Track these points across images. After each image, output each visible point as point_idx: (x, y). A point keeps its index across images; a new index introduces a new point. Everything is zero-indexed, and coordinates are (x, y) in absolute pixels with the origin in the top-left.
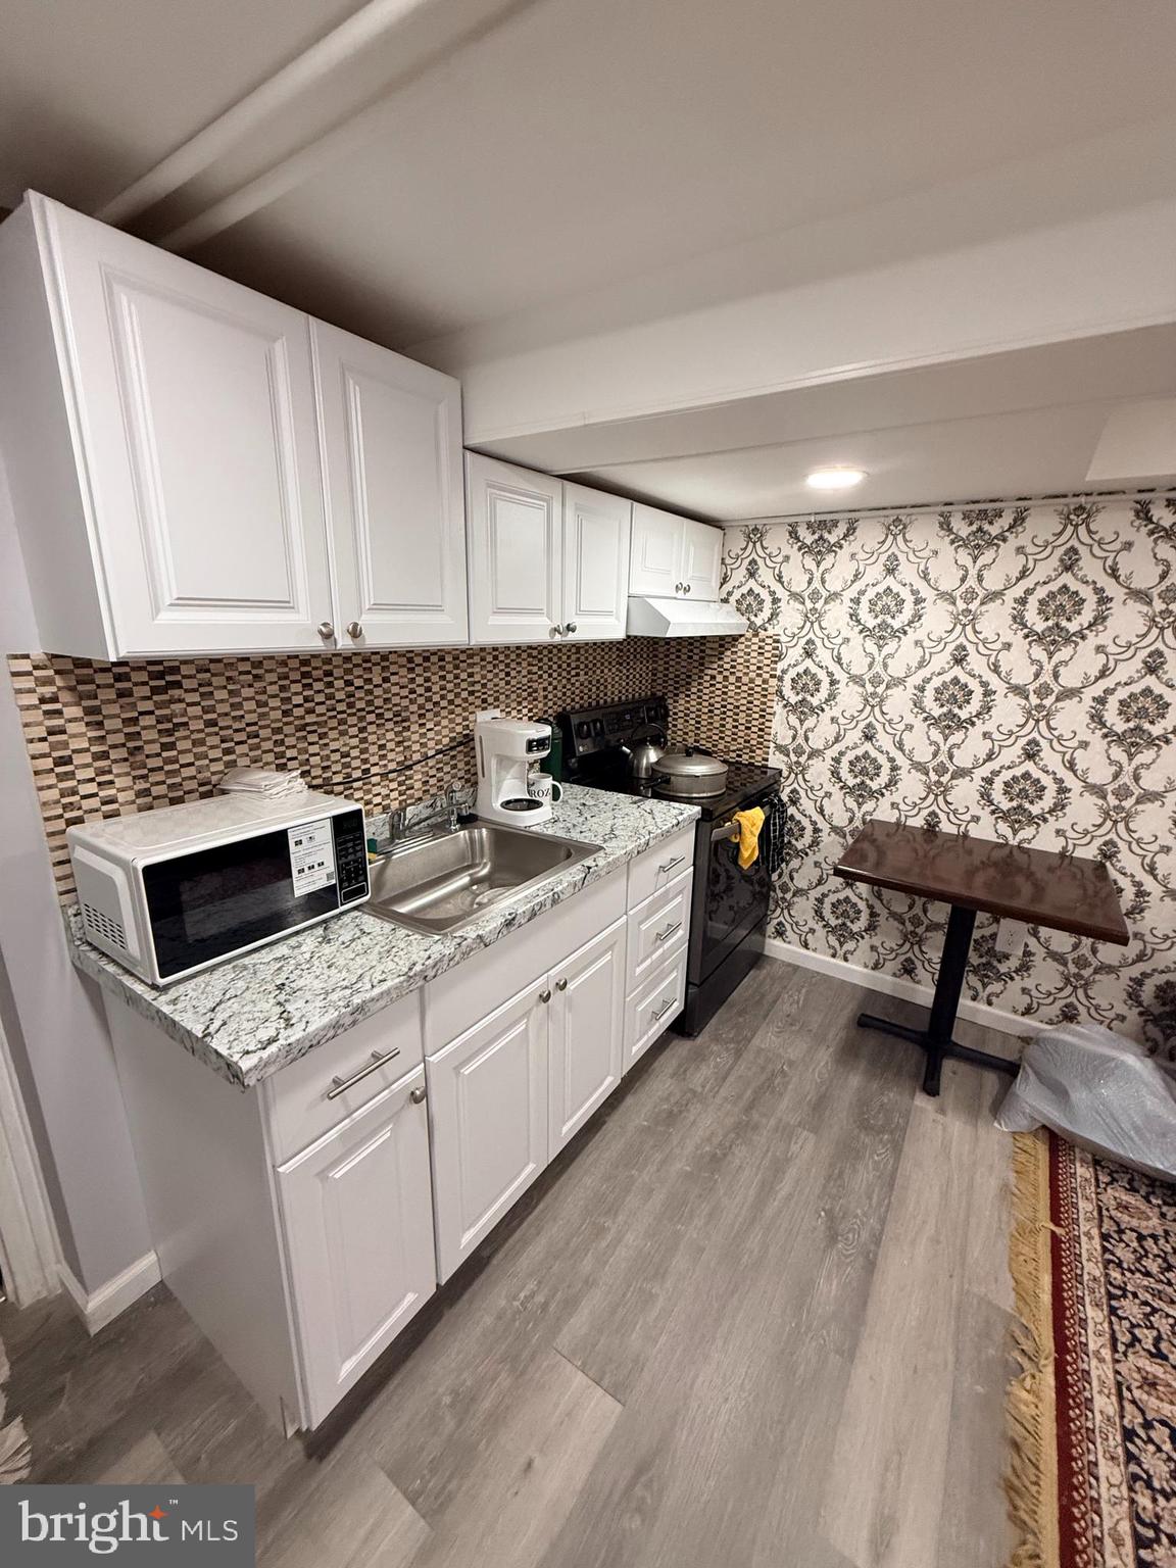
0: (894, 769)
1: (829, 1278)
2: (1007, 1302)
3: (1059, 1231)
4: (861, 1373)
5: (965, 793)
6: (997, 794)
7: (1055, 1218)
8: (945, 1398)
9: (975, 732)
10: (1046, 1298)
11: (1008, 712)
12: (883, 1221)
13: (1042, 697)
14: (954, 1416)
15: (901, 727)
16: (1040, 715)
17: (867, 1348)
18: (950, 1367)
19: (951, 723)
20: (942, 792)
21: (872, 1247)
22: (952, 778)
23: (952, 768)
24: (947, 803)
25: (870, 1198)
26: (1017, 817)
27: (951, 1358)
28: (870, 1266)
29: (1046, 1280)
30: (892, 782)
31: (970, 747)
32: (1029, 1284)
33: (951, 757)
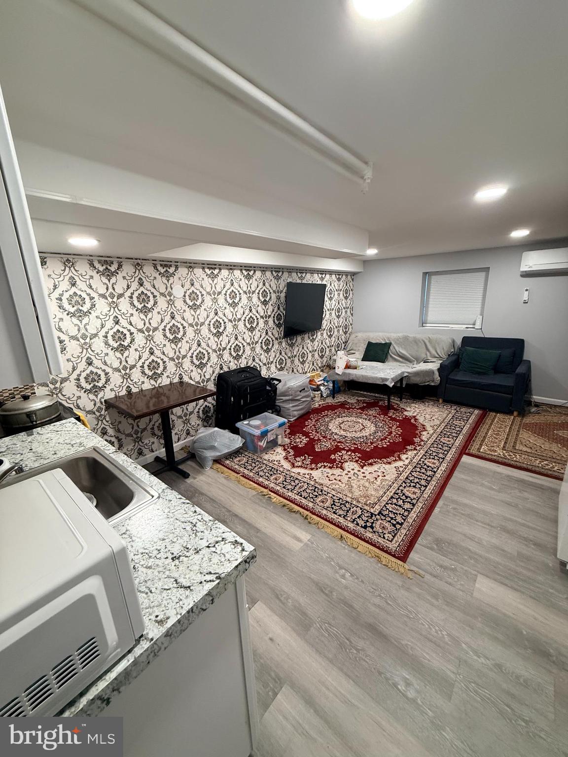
0: (106, 374)
1: (237, 528)
2: (254, 493)
3: (241, 474)
4: (263, 529)
5: (136, 374)
6: (147, 371)
7: (238, 473)
8: (273, 514)
9: (132, 350)
10: (256, 485)
11: (140, 339)
12: (224, 507)
13: (148, 332)
14: (277, 514)
15: (103, 355)
16: (149, 338)
17: (258, 526)
18: (266, 510)
19: (122, 349)
20: (128, 377)
21: (231, 513)
22: (130, 370)
23: (129, 366)
24: (132, 380)
25: (216, 508)
26: (155, 377)
27: (264, 509)
28: (236, 516)
29: (251, 483)
30: (108, 380)
31: (132, 356)
32: (251, 486)
33: (127, 362)
